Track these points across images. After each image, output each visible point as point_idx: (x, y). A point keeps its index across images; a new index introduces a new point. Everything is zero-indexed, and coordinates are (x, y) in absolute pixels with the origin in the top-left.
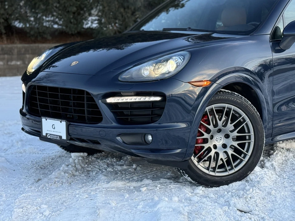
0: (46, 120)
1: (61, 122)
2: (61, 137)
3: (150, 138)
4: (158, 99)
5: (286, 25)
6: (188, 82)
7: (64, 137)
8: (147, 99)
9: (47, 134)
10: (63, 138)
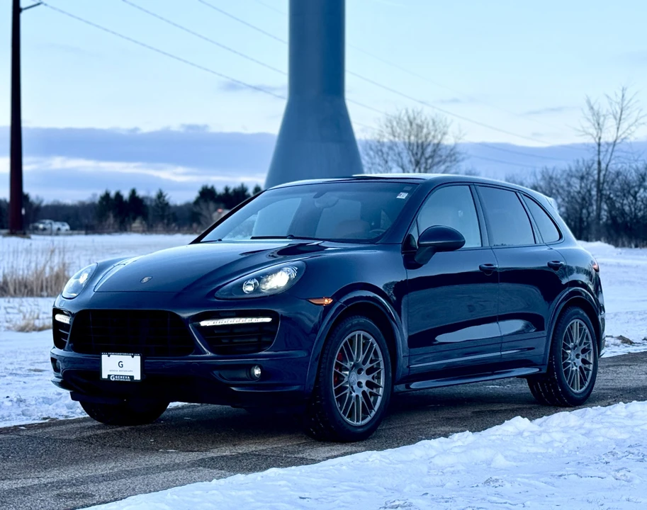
0: (109, 356)
1: (133, 357)
2: (132, 377)
3: (257, 372)
4: (268, 320)
5: (421, 232)
6: (306, 299)
7: (138, 377)
8: (254, 320)
9: (109, 376)
10: (135, 379)
